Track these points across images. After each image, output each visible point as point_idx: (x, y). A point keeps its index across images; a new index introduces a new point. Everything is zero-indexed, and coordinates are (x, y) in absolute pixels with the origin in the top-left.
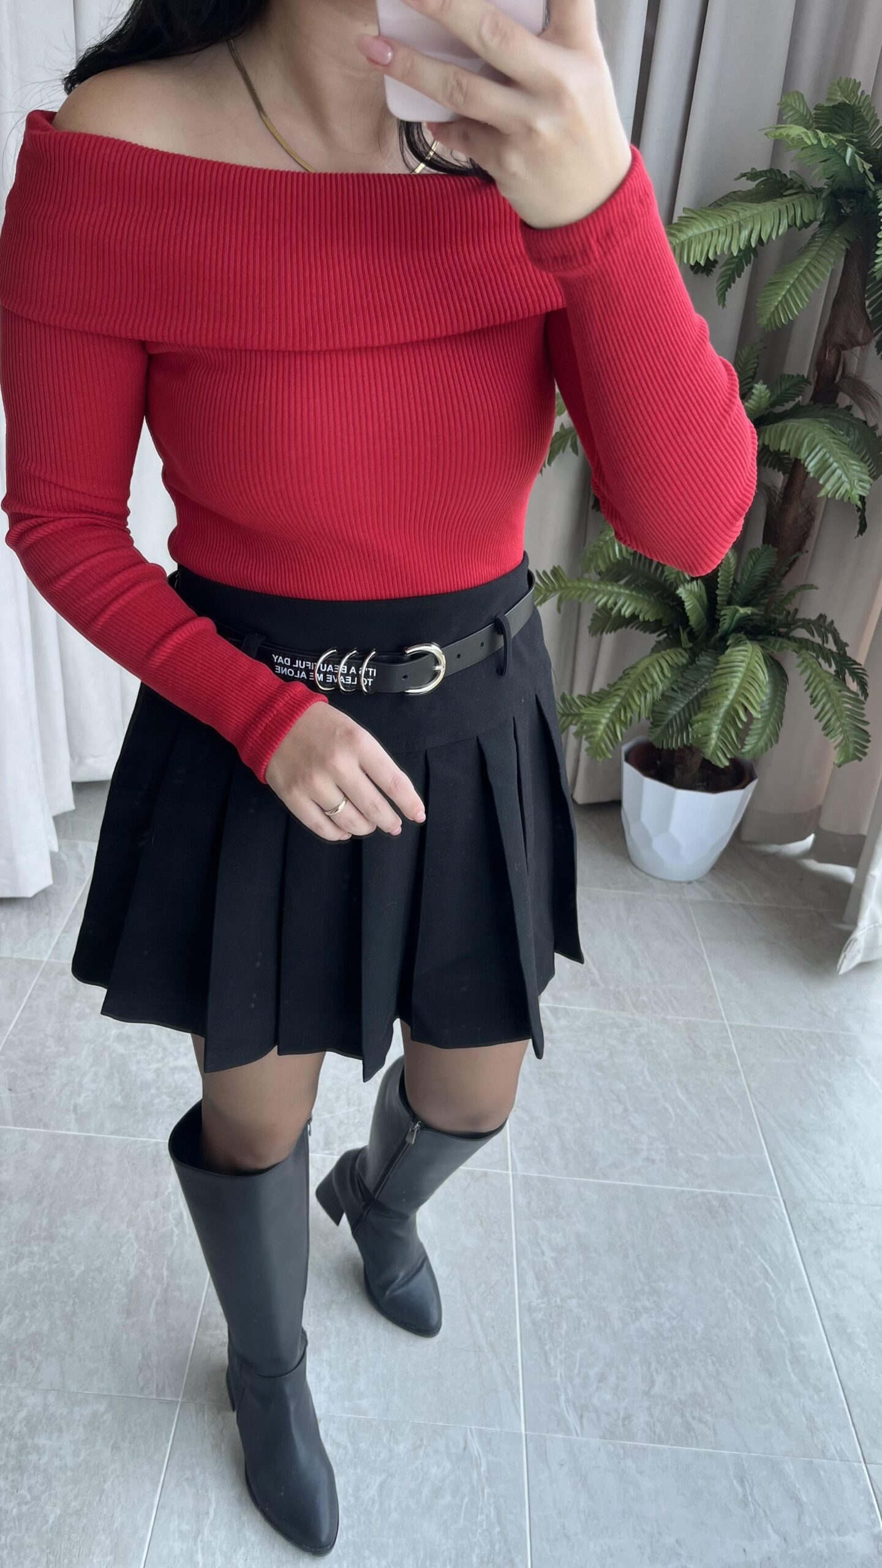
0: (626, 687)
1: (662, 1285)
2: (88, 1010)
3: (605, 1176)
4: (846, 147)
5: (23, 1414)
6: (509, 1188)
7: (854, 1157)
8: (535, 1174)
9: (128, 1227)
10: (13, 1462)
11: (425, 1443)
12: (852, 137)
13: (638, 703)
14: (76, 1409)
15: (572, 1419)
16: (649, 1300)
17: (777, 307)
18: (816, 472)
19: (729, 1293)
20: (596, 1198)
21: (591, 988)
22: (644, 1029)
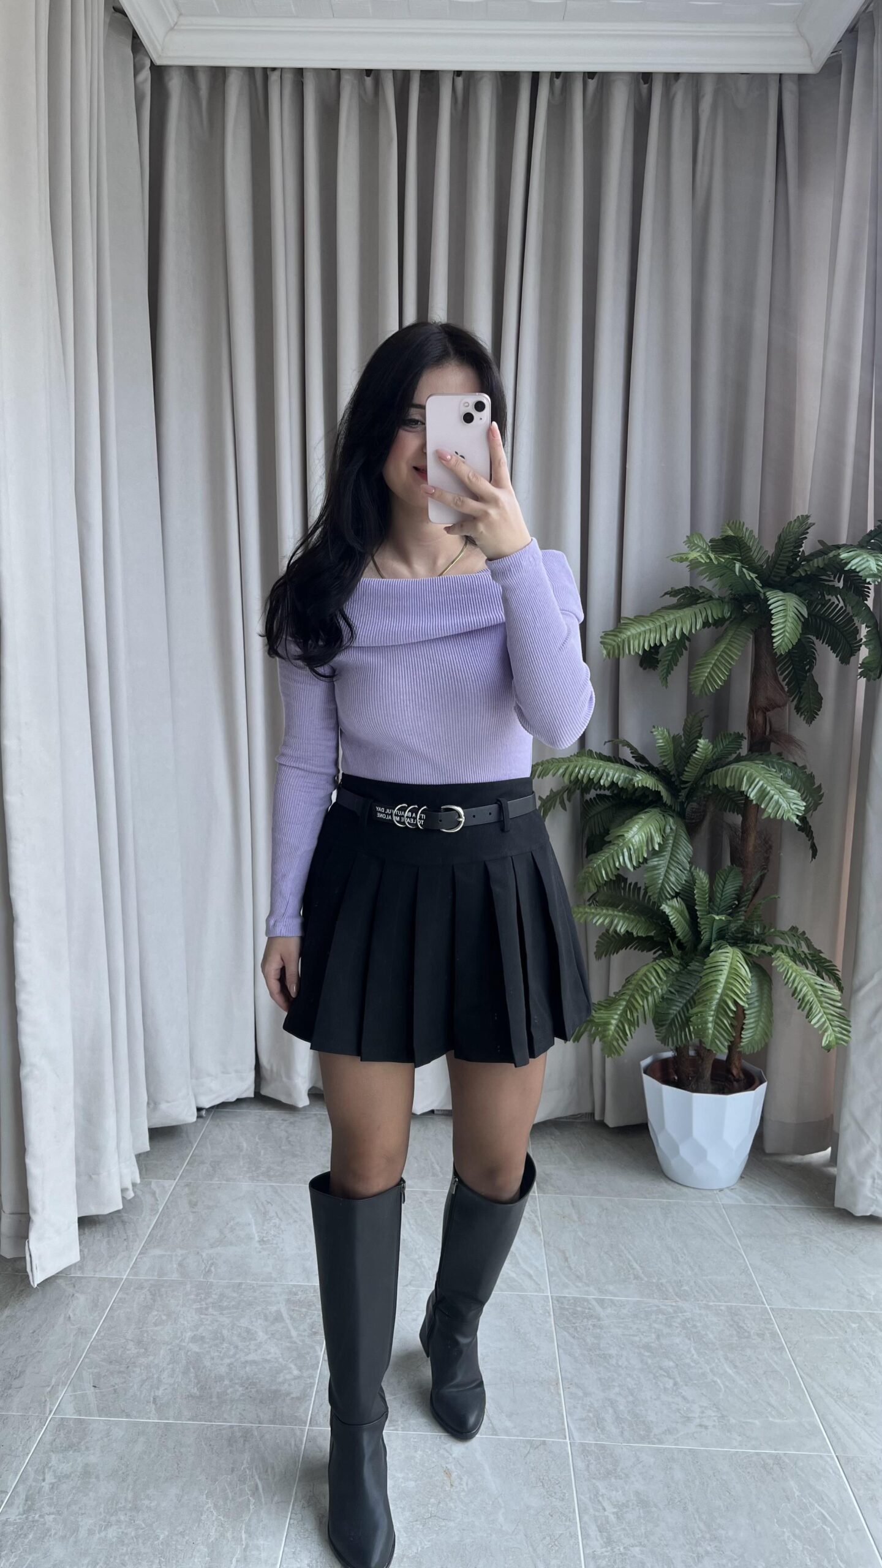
0: (629, 992)
1: (722, 1532)
2: (165, 1318)
3: (660, 1442)
4: (735, 564)
6: (568, 1454)
8: (590, 1441)
9: (207, 1497)
12: (736, 556)
13: (641, 1003)
16: (710, 1545)
17: (705, 681)
18: (758, 799)
19: (789, 1537)
20: (652, 1460)
21: (634, 1281)
22: (688, 1315)
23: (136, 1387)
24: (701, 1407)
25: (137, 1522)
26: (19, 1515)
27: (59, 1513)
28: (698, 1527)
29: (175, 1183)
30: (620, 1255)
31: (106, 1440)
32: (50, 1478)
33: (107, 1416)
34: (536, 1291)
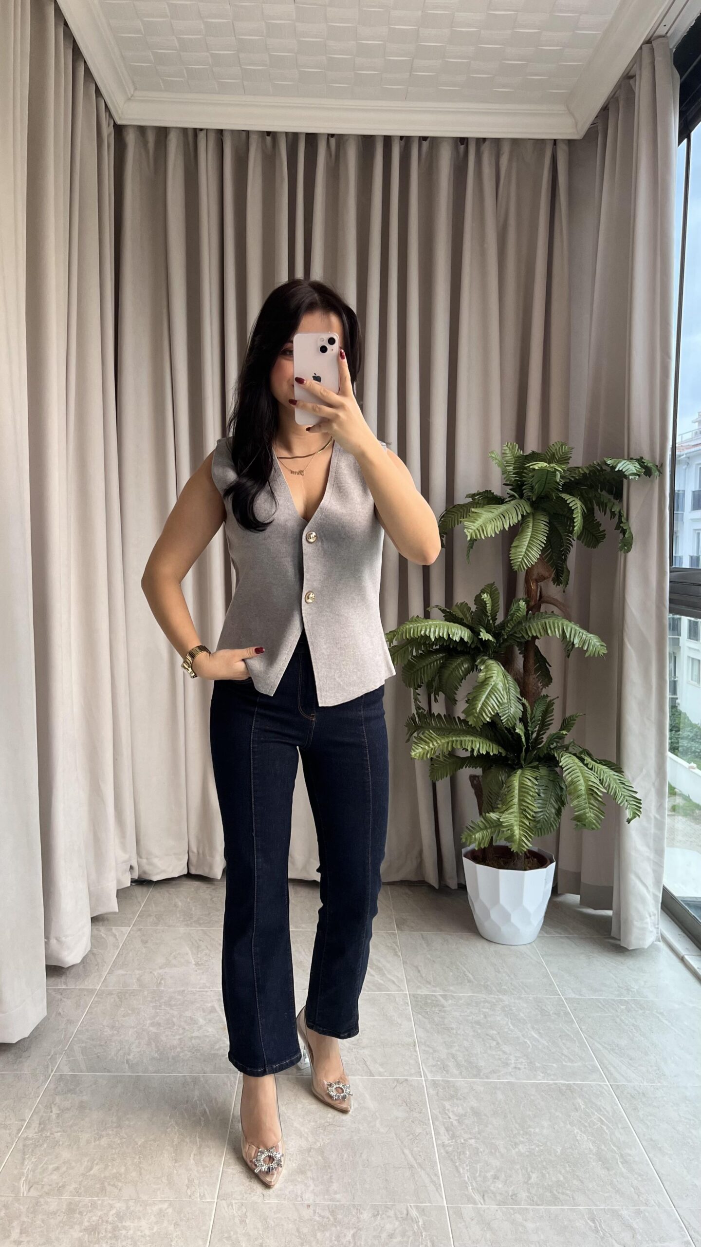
1: (532, 1130)
2: (130, 1012)
3: (488, 1078)
5: (114, 1211)
6: (423, 1086)
7: (656, 1061)
8: (438, 1078)
9: (170, 1118)
10: (110, 1235)
11: (380, 1213)
14: (147, 1207)
15: (477, 1197)
16: (523, 1138)
19: (577, 1133)
20: (482, 1089)
21: (468, 984)
22: (507, 1003)
23: (113, 1053)
24: (516, 1057)
25: (121, 1134)
26: (36, 1133)
27: (64, 1131)
28: (516, 1128)
29: (129, 929)
30: (458, 969)
31: (94, 1086)
32: (55, 1111)
33: (93, 1072)
34: (398, 991)
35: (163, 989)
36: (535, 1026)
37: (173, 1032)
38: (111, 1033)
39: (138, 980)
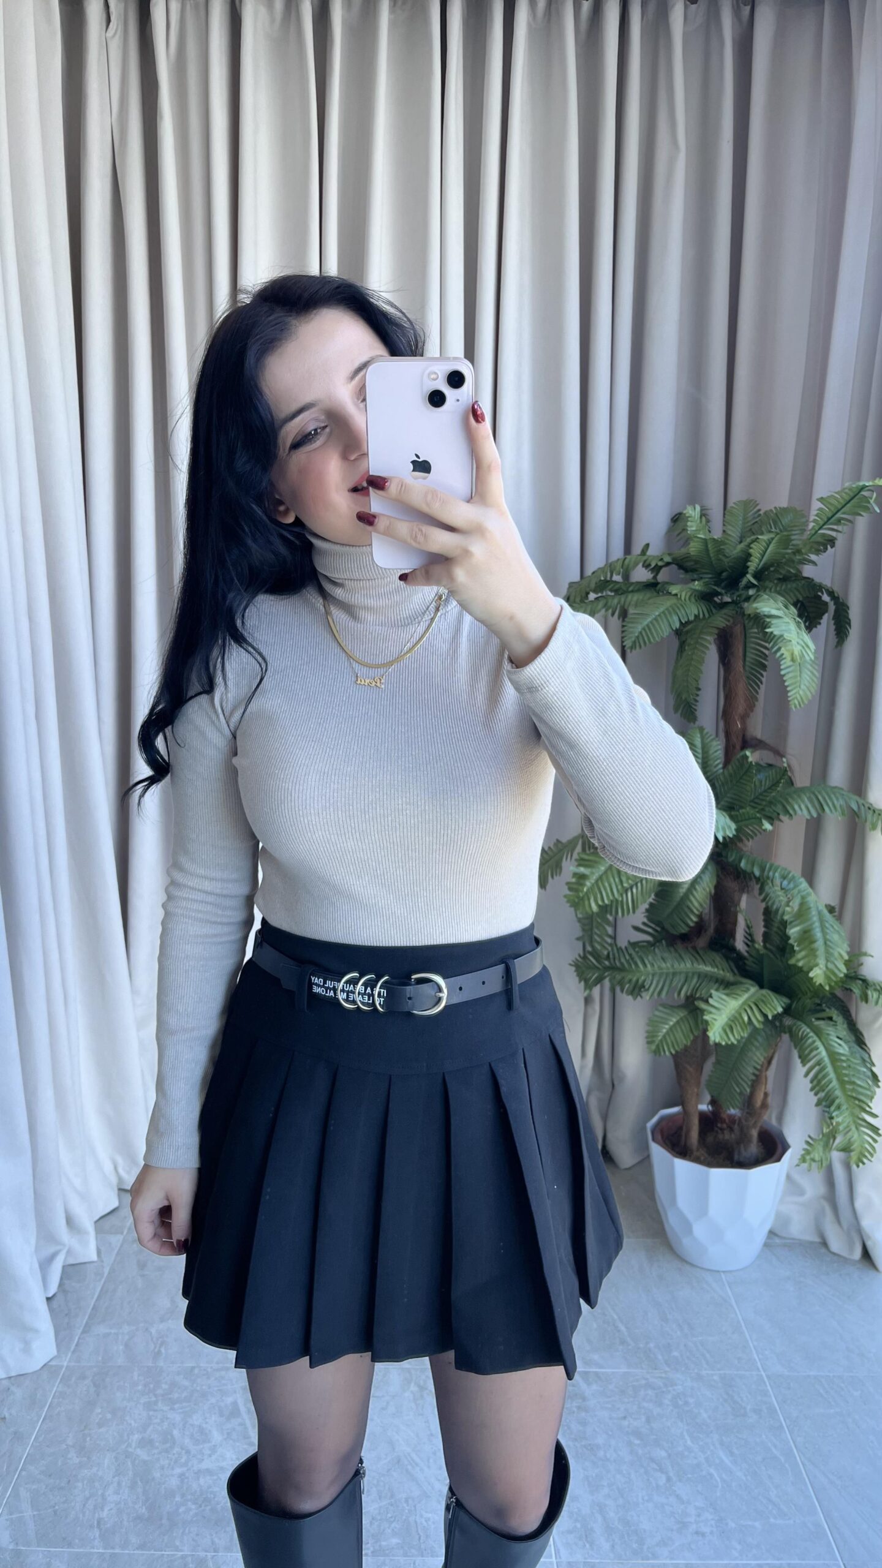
21: (620, 1347)
23: (77, 1506)
24: (697, 1508)
33: (46, 1545)
35: (161, 1363)
36: (724, 1438)
37: (171, 1460)
38: (76, 1461)
39: (126, 1345)
